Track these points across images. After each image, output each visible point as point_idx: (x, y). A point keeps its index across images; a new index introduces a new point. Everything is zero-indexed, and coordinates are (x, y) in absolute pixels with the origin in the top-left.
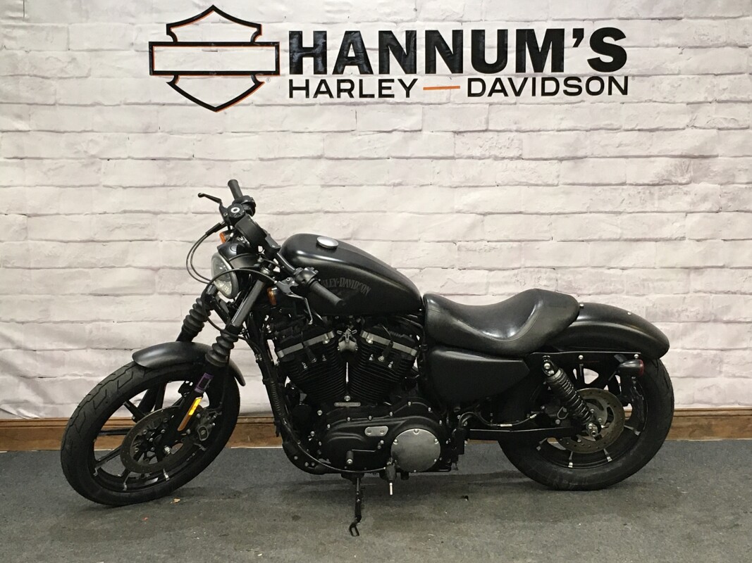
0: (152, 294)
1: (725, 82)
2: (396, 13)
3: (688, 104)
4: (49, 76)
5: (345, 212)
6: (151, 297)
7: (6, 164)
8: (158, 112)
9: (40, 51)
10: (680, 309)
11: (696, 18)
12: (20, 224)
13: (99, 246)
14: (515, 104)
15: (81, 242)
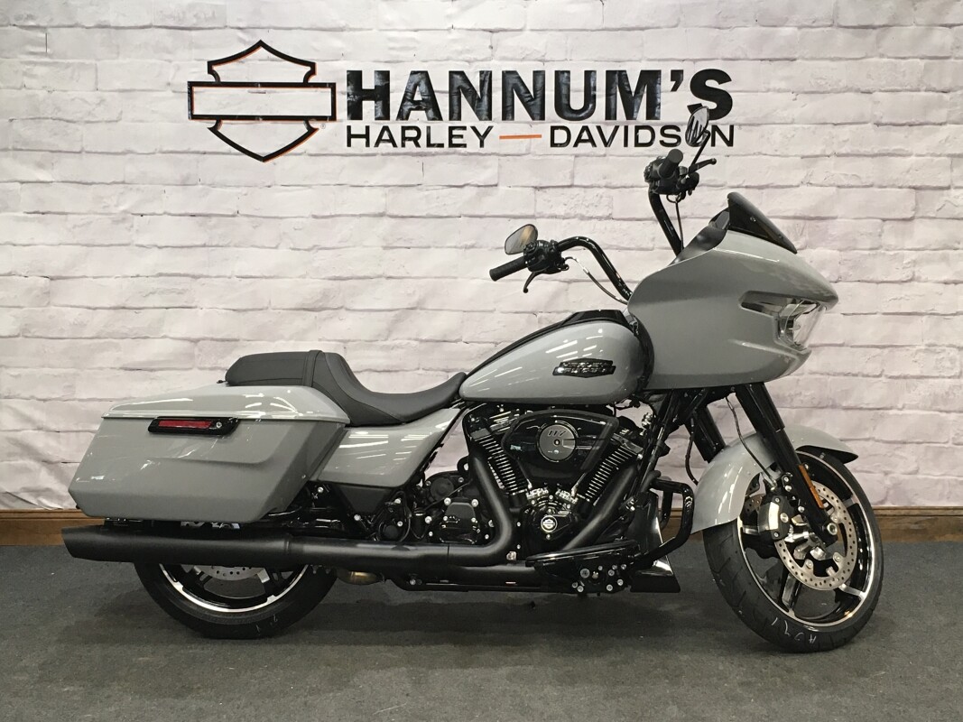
0: (191, 369)
1: (845, 132)
2: (468, 51)
3: (802, 157)
4: (75, 120)
5: (410, 278)
6: (189, 372)
7: (25, 220)
8: (198, 162)
9: (65, 91)
10: (792, 393)
11: (812, 59)
12: (42, 288)
13: (131, 313)
14: (605, 155)
15: (110, 308)
